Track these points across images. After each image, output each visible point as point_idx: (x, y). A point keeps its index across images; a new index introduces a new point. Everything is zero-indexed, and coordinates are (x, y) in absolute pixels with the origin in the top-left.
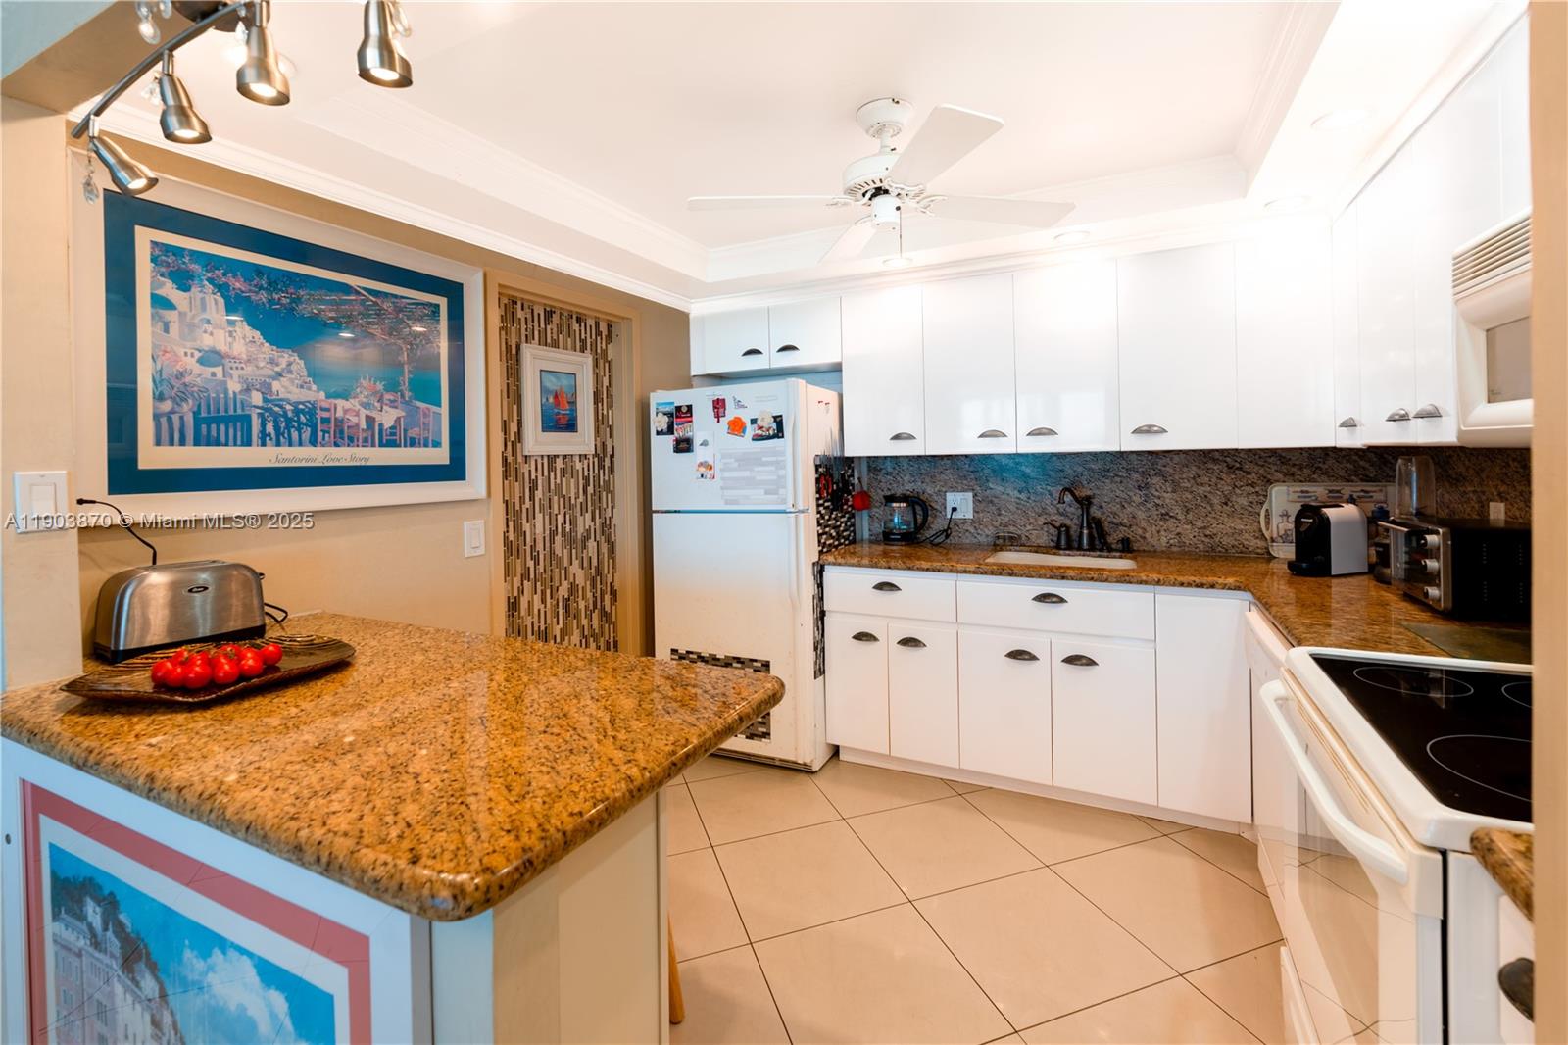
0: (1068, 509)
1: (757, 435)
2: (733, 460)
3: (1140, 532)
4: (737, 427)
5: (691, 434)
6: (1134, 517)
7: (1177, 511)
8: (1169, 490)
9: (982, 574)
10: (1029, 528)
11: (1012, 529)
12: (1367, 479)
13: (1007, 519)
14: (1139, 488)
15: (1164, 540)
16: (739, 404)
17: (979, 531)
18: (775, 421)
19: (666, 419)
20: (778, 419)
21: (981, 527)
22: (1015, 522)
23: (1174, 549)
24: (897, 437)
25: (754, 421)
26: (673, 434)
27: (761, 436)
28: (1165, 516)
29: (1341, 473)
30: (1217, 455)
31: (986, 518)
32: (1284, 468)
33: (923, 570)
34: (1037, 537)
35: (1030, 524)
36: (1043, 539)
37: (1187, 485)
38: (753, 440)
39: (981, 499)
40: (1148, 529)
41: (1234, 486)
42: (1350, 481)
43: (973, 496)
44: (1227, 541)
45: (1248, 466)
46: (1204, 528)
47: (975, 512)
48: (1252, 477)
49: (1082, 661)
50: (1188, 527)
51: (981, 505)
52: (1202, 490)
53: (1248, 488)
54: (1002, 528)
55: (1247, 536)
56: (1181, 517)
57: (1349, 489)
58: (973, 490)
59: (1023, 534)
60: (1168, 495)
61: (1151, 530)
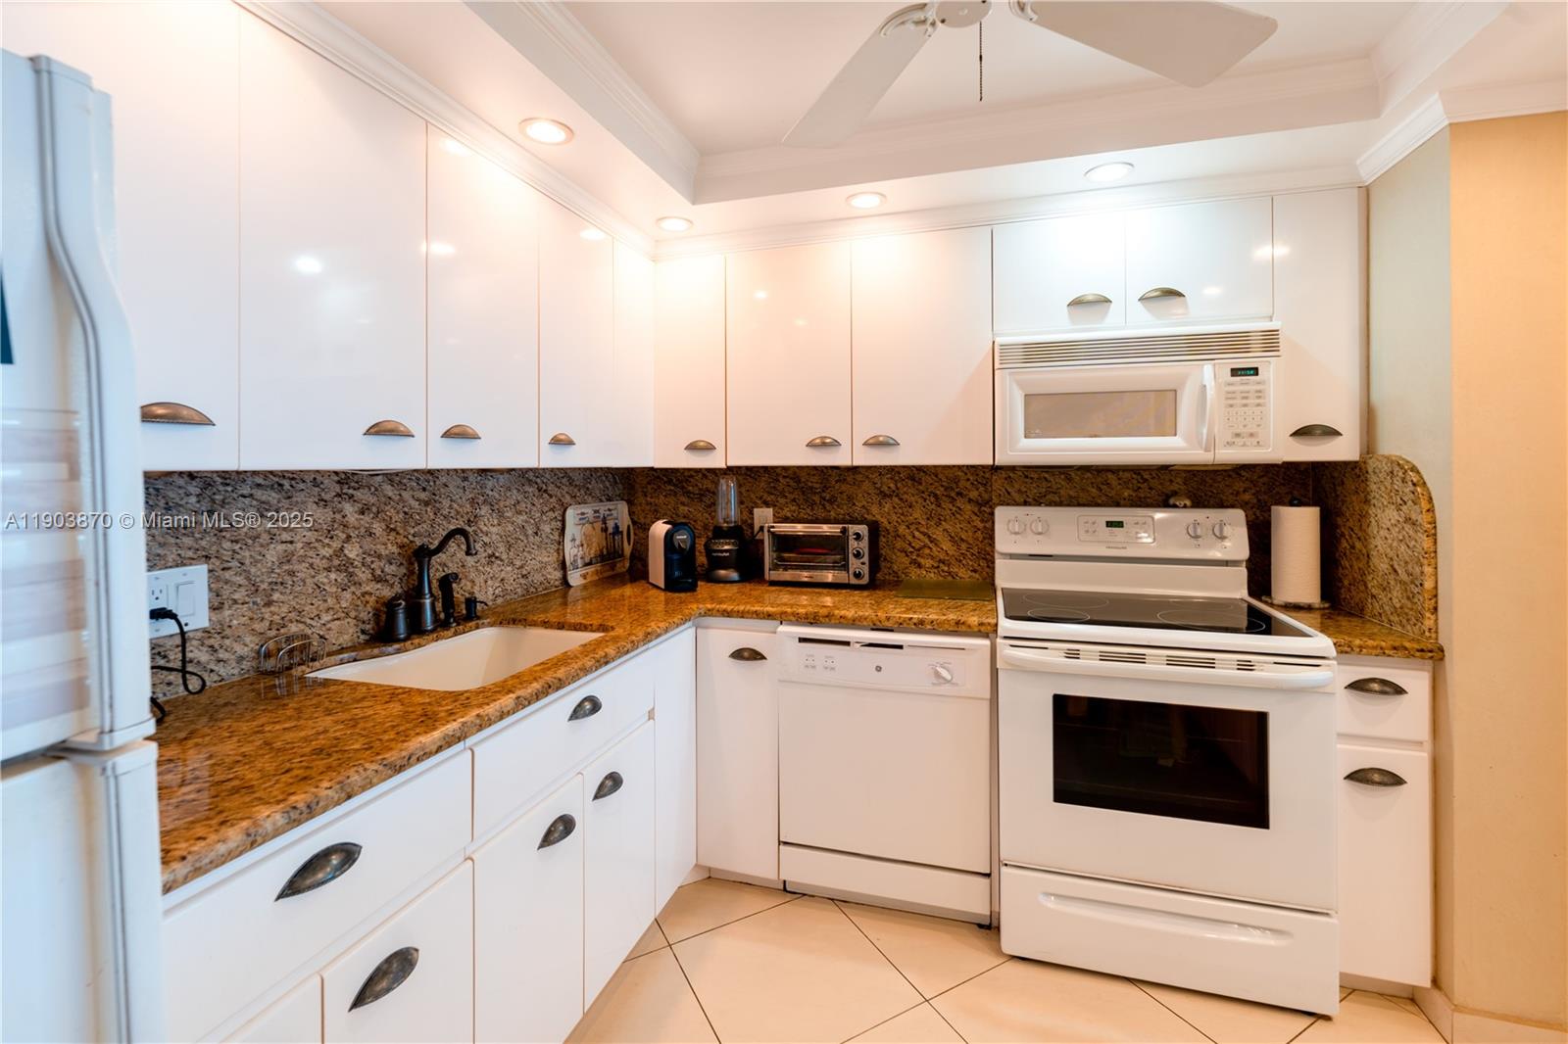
0: (388, 569)
3: (474, 586)
7: (501, 549)
8: (496, 522)
10: (326, 618)
11: (294, 628)
12: (609, 500)
13: (285, 609)
15: (495, 592)
17: (222, 655)
21: (227, 642)
22: (300, 613)
30: (531, 475)
31: (236, 617)
32: (573, 490)
34: (341, 634)
35: (328, 610)
36: (346, 632)
37: (510, 514)
39: (227, 575)
40: (477, 581)
41: (543, 513)
42: (601, 501)
43: (210, 571)
44: (537, 578)
45: (551, 487)
46: (522, 567)
47: (215, 608)
48: (553, 500)
49: (612, 783)
50: (509, 569)
51: (226, 592)
52: (520, 519)
53: (551, 514)
54: (273, 633)
55: (549, 569)
56: (504, 557)
57: (603, 508)
58: (207, 557)
59: (314, 630)
60: (494, 530)
61: (479, 580)
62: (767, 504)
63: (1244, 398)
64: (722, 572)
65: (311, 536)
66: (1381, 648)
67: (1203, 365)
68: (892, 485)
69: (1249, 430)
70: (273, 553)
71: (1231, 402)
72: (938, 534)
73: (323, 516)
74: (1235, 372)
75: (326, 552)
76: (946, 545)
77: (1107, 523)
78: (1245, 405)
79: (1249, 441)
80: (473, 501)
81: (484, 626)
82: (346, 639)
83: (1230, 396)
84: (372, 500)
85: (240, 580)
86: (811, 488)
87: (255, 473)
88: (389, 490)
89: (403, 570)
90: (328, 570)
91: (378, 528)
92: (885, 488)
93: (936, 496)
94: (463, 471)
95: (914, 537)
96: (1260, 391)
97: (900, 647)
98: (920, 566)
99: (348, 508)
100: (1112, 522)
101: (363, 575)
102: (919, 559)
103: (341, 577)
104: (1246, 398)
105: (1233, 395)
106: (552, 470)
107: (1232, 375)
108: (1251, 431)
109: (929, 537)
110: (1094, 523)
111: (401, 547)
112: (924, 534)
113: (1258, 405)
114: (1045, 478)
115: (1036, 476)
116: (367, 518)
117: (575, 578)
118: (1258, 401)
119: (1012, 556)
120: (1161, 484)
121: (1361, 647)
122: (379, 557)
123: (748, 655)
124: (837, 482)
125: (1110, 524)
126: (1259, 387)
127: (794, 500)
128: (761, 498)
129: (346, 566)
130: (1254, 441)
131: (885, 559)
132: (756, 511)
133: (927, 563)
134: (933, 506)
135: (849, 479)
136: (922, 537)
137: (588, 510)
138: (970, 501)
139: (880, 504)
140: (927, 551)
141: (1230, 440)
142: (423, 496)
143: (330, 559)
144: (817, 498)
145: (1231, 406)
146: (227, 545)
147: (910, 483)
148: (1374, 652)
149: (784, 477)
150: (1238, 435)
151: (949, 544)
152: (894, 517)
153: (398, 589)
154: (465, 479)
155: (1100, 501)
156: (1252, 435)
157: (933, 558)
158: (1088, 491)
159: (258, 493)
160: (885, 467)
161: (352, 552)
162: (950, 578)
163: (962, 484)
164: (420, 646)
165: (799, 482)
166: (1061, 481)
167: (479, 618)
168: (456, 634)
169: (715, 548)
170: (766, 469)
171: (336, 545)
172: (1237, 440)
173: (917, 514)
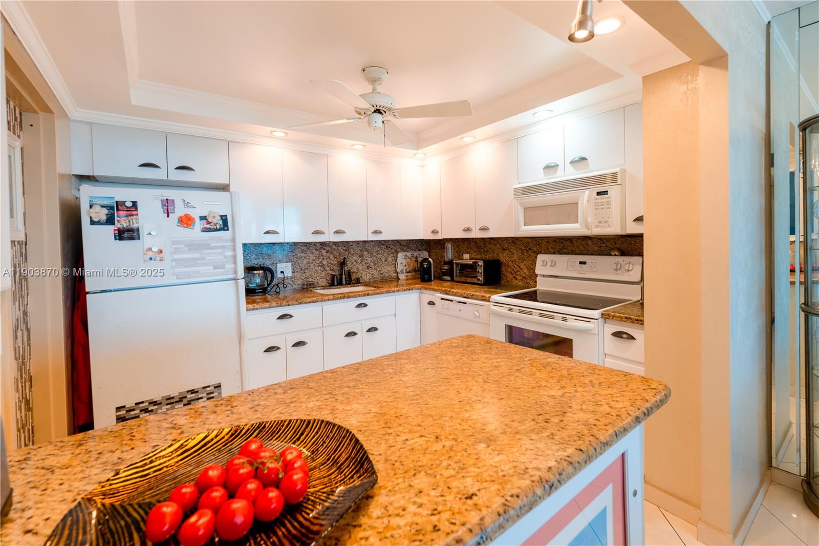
0: (335, 267)
1: (205, 228)
2: (184, 246)
3: (360, 275)
4: (186, 221)
5: (138, 225)
6: (358, 269)
7: (372, 265)
8: (369, 257)
9: (336, 299)
10: (318, 278)
11: (310, 279)
12: (419, 250)
13: (308, 275)
14: (360, 256)
15: (368, 277)
16: (187, 204)
17: (295, 283)
18: (222, 219)
19: (105, 211)
20: (224, 218)
21: (296, 280)
22: (312, 276)
23: (371, 280)
24: (267, 233)
25: (203, 218)
26: (114, 224)
27: (210, 228)
28: (368, 267)
29: (414, 248)
30: (383, 242)
31: (298, 275)
32: (401, 247)
33: (308, 303)
34: (322, 282)
35: (319, 276)
36: (324, 283)
37: (375, 254)
38: (202, 231)
39: (295, 265)
40: (363, 273)
41: (388, 254)
42: (415, 251)
43: (292, 264)
44: (387, 275)
45: (391, 246)
46: (380, 271)
47: (293, 272)
48: (393, 250)
49: (373, 329)
50: (375, 271)
51: (295, 269)
52: (379, 256)
53: (392, 255)
54: (305, 280)
55: (391, 272)
56: (373, 267)
57: (416, 254)
58: (291, 261)
59: (315, 281)
60: (369, 259)
61: (364, 273)
62: (467, 253)
63: (602, 205)
64: (445, 277)
65: (314, 258)
66: (621, 318)
67: (585, 191)
68: (506, 245)
69: (605, 219)
70: (305, 261)
71: (596, 207)
72: (522, 266)
73: (317, 253)
74: (599, 194)
75: (318, 262)
76: (525, 271)
77: (580, 262)
78: (603, 208)
79: (605, 224)
80: (361, 250)
81: (360, 286)
82: (323, 284)
83: (596, 204)
84: (330, 249)
85: (298, 267)
86: (481, 246)
87: (301, 243)
88: (334, 247)
89: (339, 268)
90: (318, 266)
91: (331, 257)
92: (504, 247)
93: (522, 250)
94: (358, 241)
95: (514, 267)
96: (608, 202)
97: (466, 303)
98: (516, 279)
99: (323, 251)
100: (582, 262)
101: (328, 268)
102: (516, 276)
103: (322, 268)
104: (603, 205)
105: (597, 204)
106: (392, 240)
107: (597, 195)
108: (605, 220)
109: (519, 267)
110: (574, 262)
111: (338, 262)
112: (518, 266)
113: (608, 208)
114: (562, 242)
115: (558, 241)
116: (328, 254)
117: (402, 276)
118: (608, 206)
119: (544, 276)
120: (611, 244)
121: (613, 316)
122: (332, 264)
123: (431, 303)
124: (489, 244)
125: (581, 263)
126: (608, 200)
127: (475, 251)
128: (465, 250)
129: (323, 266)
130: (607, 224)
131: (505, 276)
132: (464, 255)
133: (519, 278)
134: (521, 254)
135: (493, 243)
136: (517, 267)
137: (409, 254)
138: (534, 252)
139: (503, 253)
140: (519, 273)
141: (597, 224)
142: (345, 248)
143: (319, 264)
144: (482, 250)
145: (597, 209)
146: (295, 259)
147: (513, 244)
148: (618, 319)
149: (473, 242)
150: (600, 222)
151: (527, 270)
152: (507, 258)
153: (337, 273)
154: (358, 244)
155: (584, 253)
156: (606, 222)
157: (521, 276)
158: (579, 248)
159: (301, 247)
160: (504, 238)
161: (325, 262)
162: (527, 285)
163: (531, 244)
164: (340, 288)
165: (477, 244)
166: (568, 243)
167: (360, 283)
168: (351, 287)
169: (443, 268)
170: (467, 239)
171: (320, 260)
172: (600, 224)
173: (515, 257)
